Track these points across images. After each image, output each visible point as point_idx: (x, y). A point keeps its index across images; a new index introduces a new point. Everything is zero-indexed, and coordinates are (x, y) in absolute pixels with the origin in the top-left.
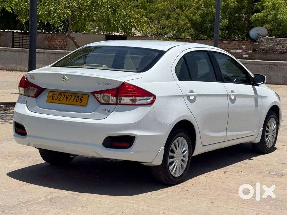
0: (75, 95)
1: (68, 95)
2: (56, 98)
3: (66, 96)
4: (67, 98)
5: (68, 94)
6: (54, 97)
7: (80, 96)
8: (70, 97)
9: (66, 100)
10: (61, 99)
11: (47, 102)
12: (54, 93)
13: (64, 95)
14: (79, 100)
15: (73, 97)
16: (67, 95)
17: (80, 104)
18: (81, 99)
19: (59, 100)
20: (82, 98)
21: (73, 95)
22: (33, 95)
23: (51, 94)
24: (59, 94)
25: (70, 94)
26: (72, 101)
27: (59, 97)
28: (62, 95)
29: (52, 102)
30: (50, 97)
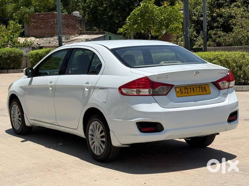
0: (198, 86)
1: (194, 88)
2: (184, 92)
3: (192, 89)
4: (194, 90)
5: (193, 87)
6: (182, 91)
7: (202, 87)
8: (195, 89)
9: (194, 92)
10: (189, 92)
11: (178, 97)
12: (181, 88)
13: (190, 88)
14: (204, 89)
15: (198, 89)
16: (192, 88)
17: (206, 93)
18: (205, 89)
19: (188, 93)
20: (205, 88)
21: (197, 87)
22: (165, 94)
23: (178, 90)
24: (185, 88)
25: (195, 87)
26: (199, 91)
27: (186, 90)
28: (188, 88)
29: (182, 96)
30: (178, 92)
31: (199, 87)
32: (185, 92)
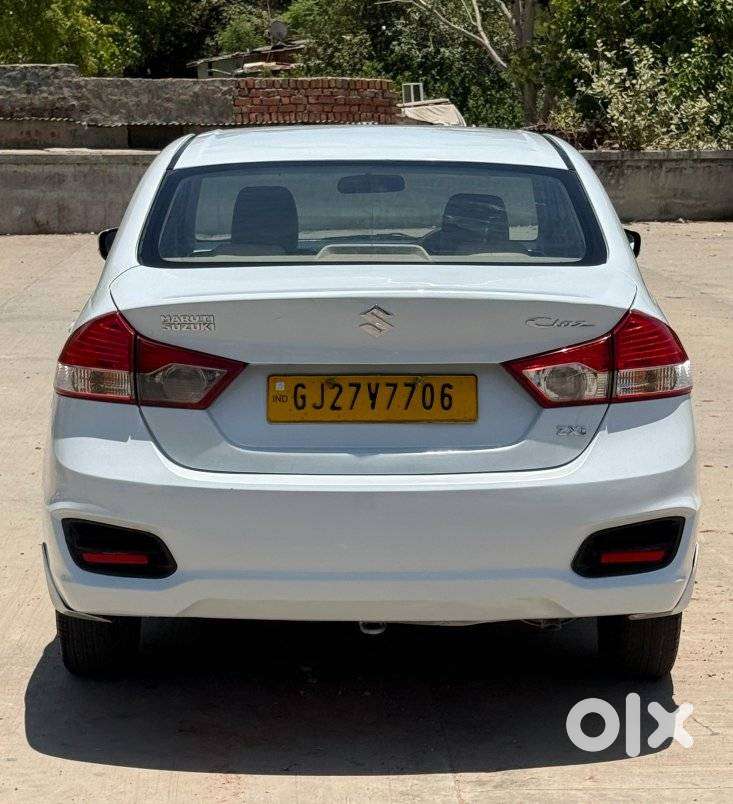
0: (410, 379)
1: (377, 386)
2: (313, 399)
3: (364, 389)
4: (373, 397)
5: (373, 380)
6: (303, 397)
7: (434, 384)
8: (384, 393)
9: (373, 406)
10: (344, 401)
11: (270, 421)
12: (303, 379)
13: (352, 385)
14: (437, 398)
15: (403, 392)
16: (369, 386)
17: (445, 414)
18: (443, 395)
19: (333, 407)
20: (447, 391)
21: (400, 381)
22: (196, 400)
23: (280, 387)
24: (328, 382)
25: (383, 380)
26: (403, 404)
27: (330, 394)
28: (345, 386)
29: (299, 419)
30: (280, 398)
31: (413, 386)
32: (318, 403)
